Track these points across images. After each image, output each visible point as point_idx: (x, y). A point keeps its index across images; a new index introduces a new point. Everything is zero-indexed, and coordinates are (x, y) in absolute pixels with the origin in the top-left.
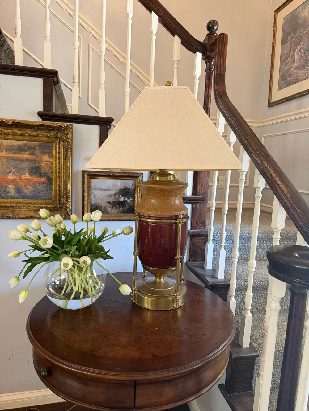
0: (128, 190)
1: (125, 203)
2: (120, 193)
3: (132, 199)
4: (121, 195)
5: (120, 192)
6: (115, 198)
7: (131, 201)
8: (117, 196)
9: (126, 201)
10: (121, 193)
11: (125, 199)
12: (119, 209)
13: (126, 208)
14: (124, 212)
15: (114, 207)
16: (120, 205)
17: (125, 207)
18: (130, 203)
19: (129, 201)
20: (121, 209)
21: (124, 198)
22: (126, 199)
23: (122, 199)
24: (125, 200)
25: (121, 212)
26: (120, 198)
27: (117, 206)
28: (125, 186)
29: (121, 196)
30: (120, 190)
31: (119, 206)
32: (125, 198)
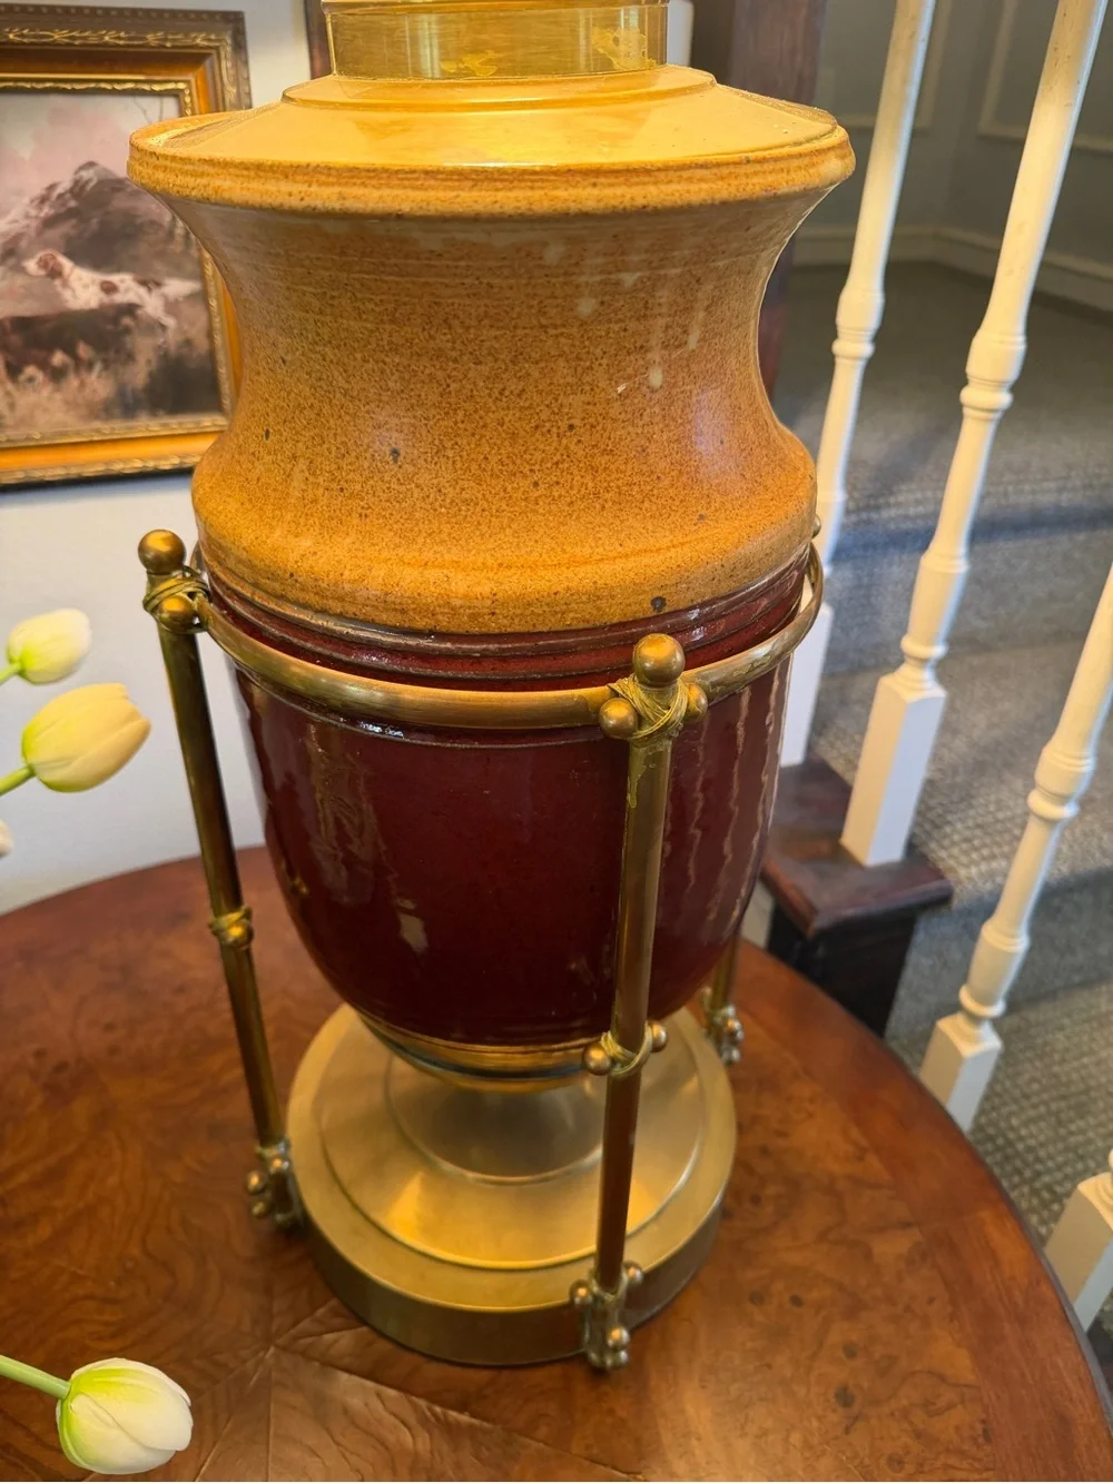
0: (120, 202)
1: (127, 330)
2: (55, 234)
3: (177, 287)
4: (70, 255)
5: (48, 223)
6: (20, 280)
7: (172, 307)
8: (32, 265)
9: (131, 309)
10: (66, 228)
11: (109, 288)
12: (82, 385)
13: (139, 374)
14: (126, 405)
15: (30, 370)
16: (84, 350)
17: (130, 357)
18: (170, 322)
19: (152, 305)
20: (99, 385)
21: (99, 277)
22: (128, 288)
23: (83, 289)
24: (119, 298)
25: (106, 410)
26: (65, 284)
27: (58, 358)
28: (91, 164)
29: (66, 264)
30: (43, 200)
31: (70, 350)
32: (115, 278)
